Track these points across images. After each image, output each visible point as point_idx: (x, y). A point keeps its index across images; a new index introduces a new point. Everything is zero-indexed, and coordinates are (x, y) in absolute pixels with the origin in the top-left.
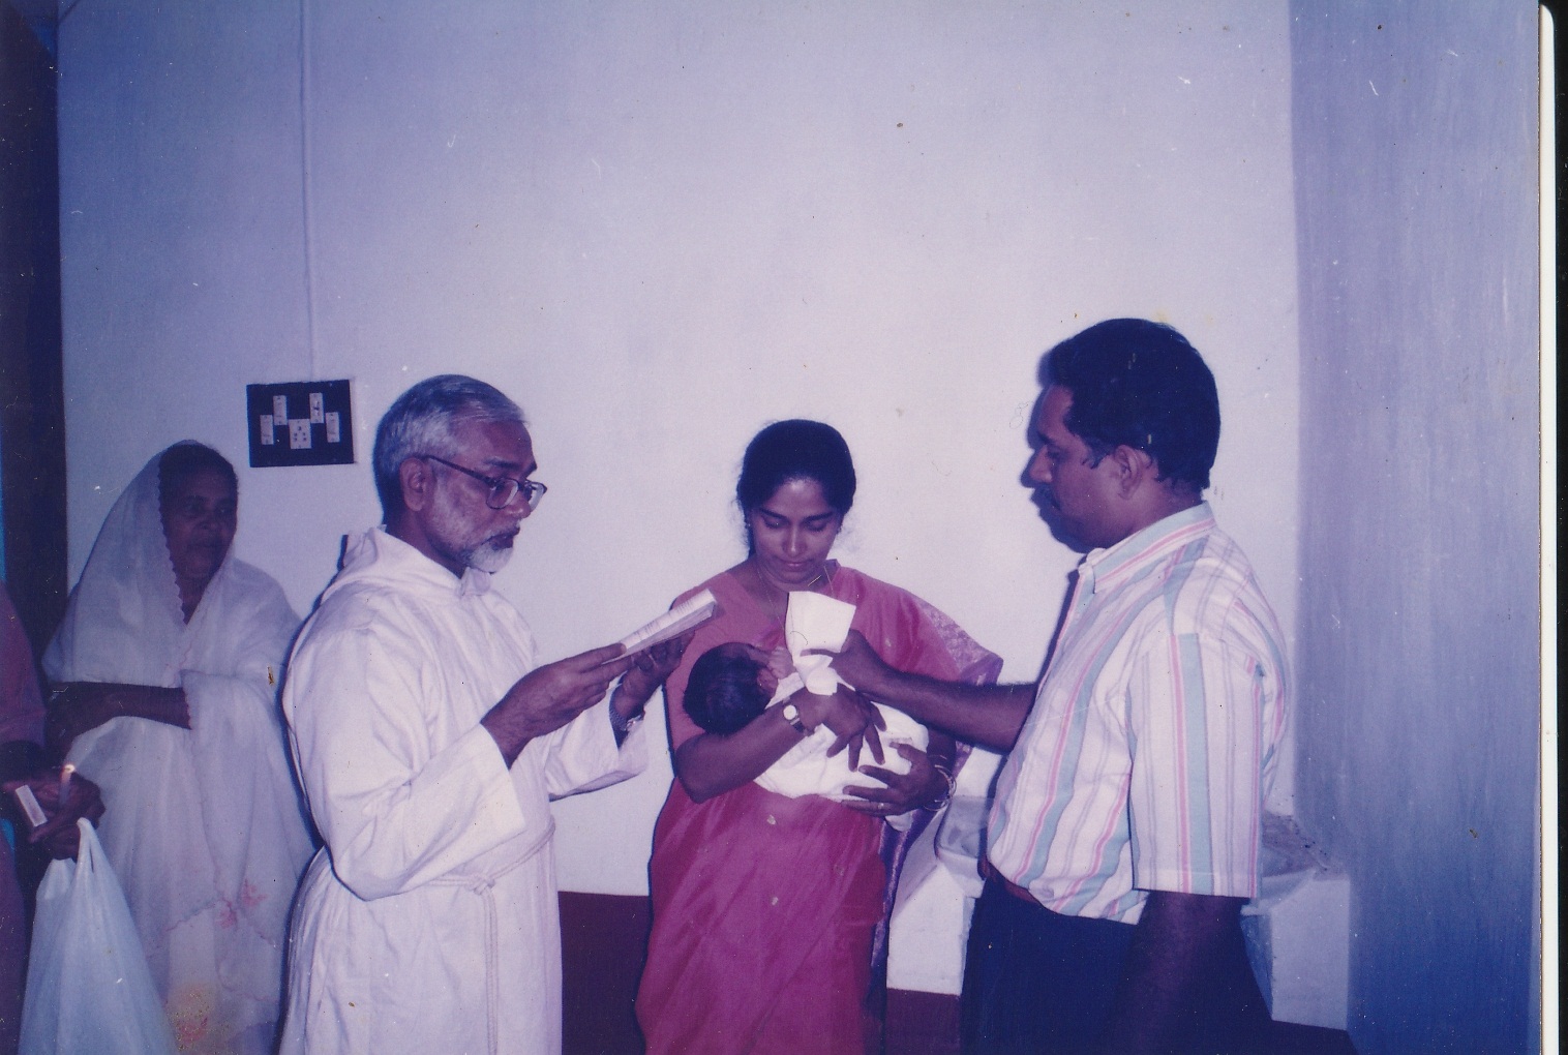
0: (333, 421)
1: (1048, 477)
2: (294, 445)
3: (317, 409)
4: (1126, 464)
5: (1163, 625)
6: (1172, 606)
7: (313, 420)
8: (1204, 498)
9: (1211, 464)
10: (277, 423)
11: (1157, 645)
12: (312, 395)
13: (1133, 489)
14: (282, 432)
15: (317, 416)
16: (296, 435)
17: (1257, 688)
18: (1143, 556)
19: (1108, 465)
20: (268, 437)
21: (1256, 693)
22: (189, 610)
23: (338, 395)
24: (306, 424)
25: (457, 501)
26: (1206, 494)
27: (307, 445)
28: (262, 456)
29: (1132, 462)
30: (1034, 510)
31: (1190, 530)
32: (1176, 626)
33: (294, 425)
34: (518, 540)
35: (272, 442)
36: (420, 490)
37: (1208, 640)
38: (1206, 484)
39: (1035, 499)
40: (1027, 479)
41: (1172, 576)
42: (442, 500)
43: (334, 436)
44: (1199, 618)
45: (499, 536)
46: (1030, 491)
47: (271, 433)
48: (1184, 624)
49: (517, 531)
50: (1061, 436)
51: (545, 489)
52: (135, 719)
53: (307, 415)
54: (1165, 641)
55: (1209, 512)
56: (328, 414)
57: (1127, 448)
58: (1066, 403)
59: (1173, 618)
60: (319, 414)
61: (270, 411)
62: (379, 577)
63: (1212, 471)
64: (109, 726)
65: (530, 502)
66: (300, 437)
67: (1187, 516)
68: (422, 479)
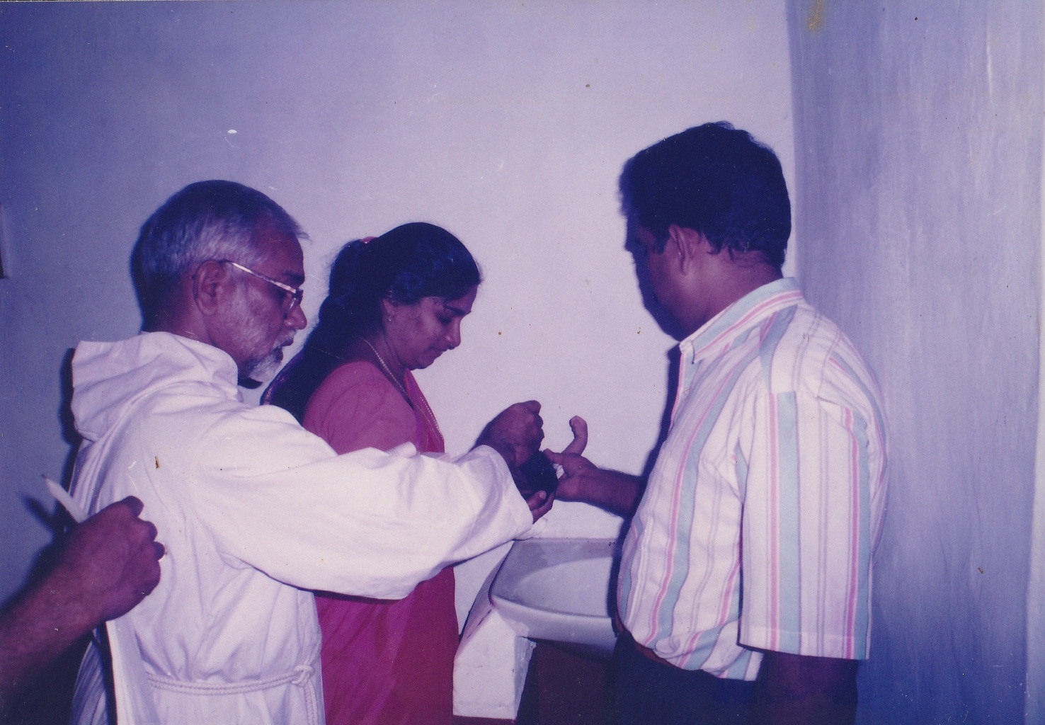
6: (768, 366)
8: (782, 272)
36: (213, 294)
37: (805, 398)
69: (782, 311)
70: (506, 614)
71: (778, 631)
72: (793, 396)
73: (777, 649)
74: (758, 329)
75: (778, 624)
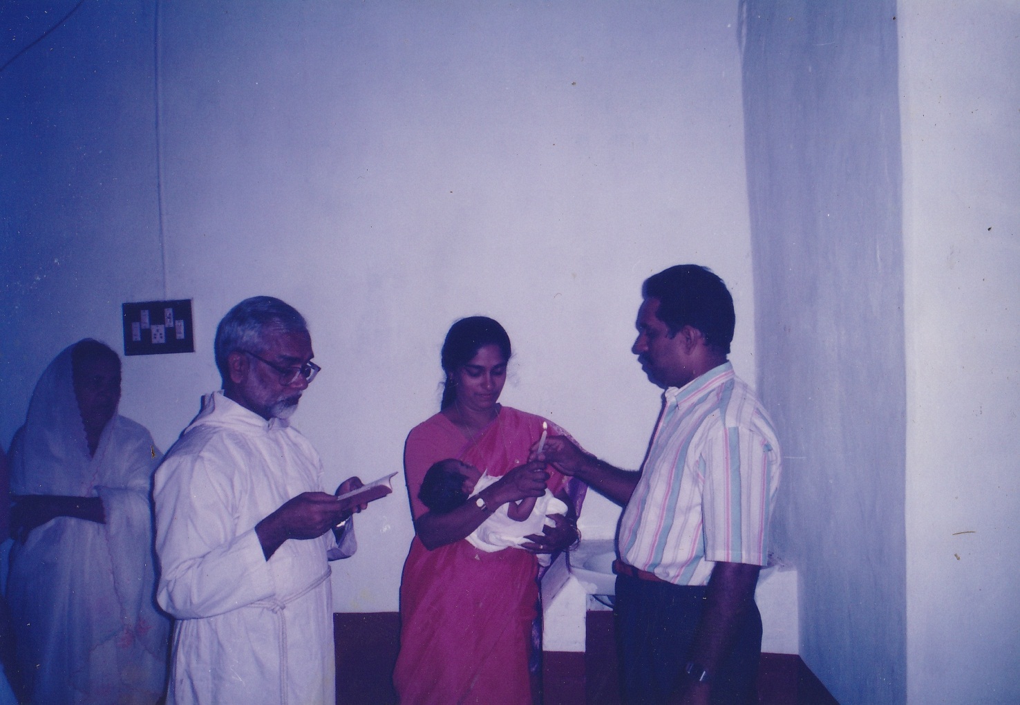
0: (180, 325)
1: (646, 348)
2: (154, 341)
3: (169, 318)
4: (688, 337)
5: (720, 423)
6: (724, 413)
7: (167, 326)
8: (728, 358)
9: (731, 339)
10: (143, 327)
11: (718, 434)
12: (166, 310)
13: (692, 349)
14: (146, 334)
15: (169, 323)
16: (155, 334)
17: (765, 457)
18: (703, 389)
19: (680, 337)
20: (137, 336)
21: (765, 460)
22: (92, 447)
23: (183, 309)
24: (161, 328)
25: (263, 379)
26: (729, 357)
27: (163, 341)
28: (133, 348)
29: (692, 334)
30: (640, 365)
31: (725, 375)
32: (727, 422)
33: (154, 329)
34: (301, 400)
35: (139, 339)
36: (240, 371)
37: (744, 430)
38: (729, 351)
39: (640, 360)
40: (635, 350)
41: (721, 399)
42: (253, 379)
43: (181, 335)
44: (738, 418)
45: (288, 400)
46: (637, 356)
47: (139, 334)
48: (731, 423)
49: (300, 396)
50: (654, 323)
51: (319, 369)
52: (67, 518)
53: (163, 322)
54: (721, 433)
55: (731, 366)
56: (177, 322)
57: (689, 327)
58: (657, 304)
59: (725, 419)
60: (170, 322)
61: (138, 319)
62: (215, 421)
63: (731, 343)
64: (52, 523)
65: (308, 379)
66: (158, 336)
67: (722, 367)
68: (241, 364)
69: (726, 382)
70: (580, 578)
71: (730, 552)
72: (736, 429)
73: (730, 561)
74: (714, 393)
75: (730, 548)
